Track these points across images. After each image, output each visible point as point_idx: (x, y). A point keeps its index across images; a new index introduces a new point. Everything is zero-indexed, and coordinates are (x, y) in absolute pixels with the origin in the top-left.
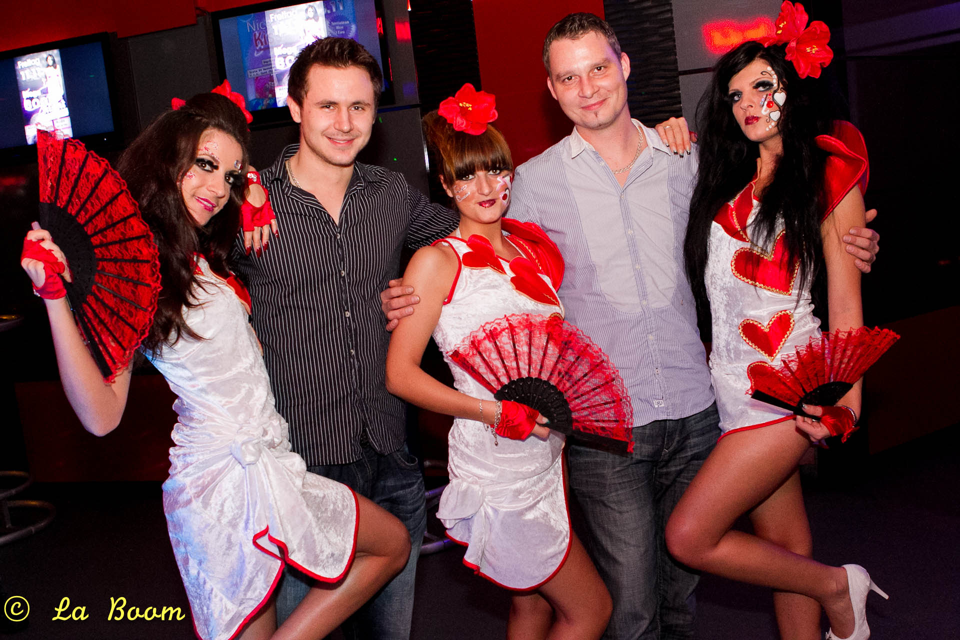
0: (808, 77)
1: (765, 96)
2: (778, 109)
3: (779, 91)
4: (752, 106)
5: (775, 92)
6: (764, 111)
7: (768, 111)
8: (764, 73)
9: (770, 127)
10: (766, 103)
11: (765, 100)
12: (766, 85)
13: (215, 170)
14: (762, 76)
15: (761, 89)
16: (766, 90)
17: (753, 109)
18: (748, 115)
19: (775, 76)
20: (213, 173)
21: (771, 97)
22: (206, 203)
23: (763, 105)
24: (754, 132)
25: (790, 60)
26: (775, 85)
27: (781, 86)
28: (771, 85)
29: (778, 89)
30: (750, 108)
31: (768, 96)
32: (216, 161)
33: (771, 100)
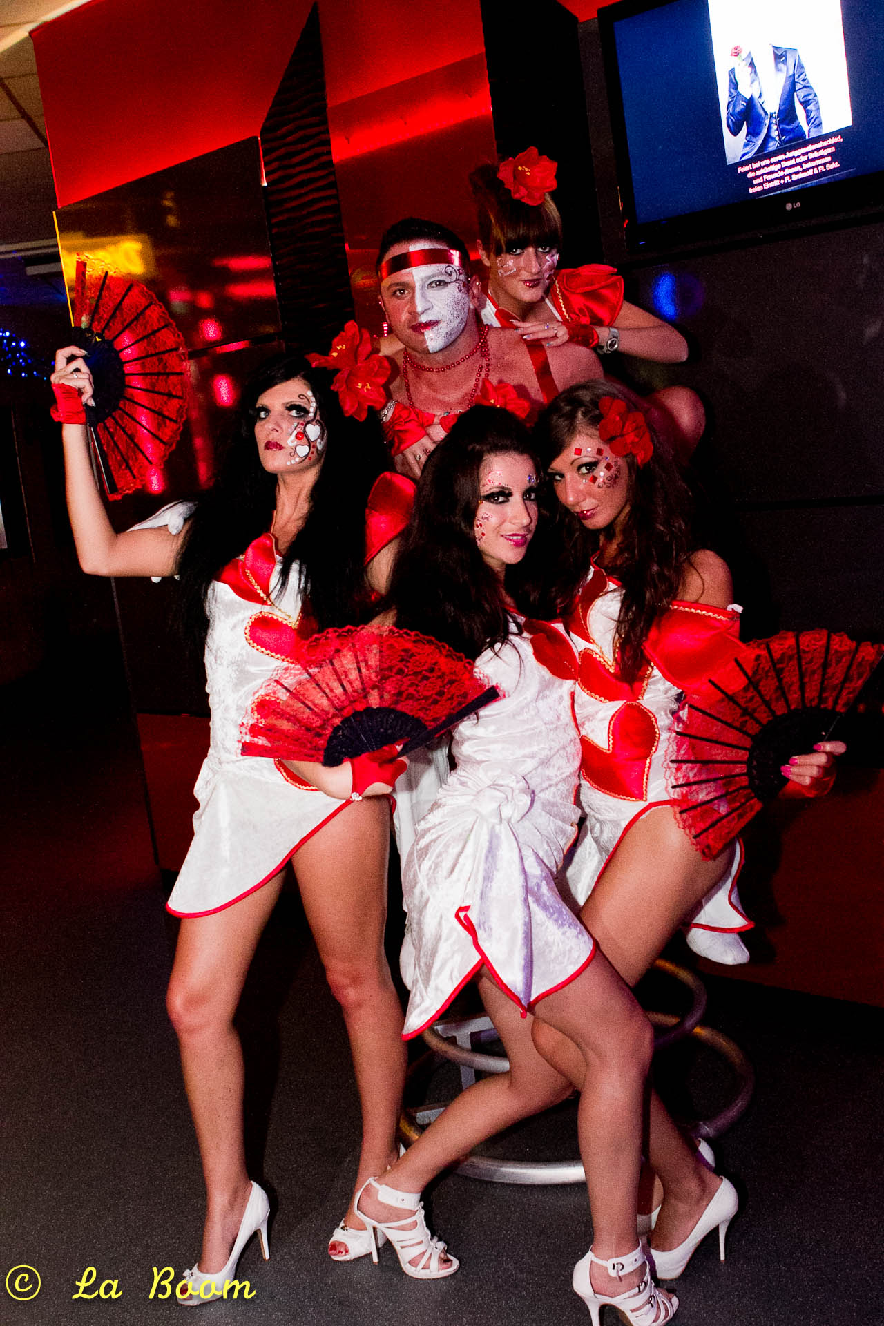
0: (351, 417)
1: (295, 424)
2: (307, 443)
3: (314, 423)
4: (277, 431)
5: (309, 422)
6: (291, 442)
7: (295, 443)
8: (301, 397)
9: (293, 462)
10: (295, 433)
11: (295, 429)
12: (302, 411)
13: (510, 498)
14: (298, 399)
15: (294, 413)
16: (299, 417)
17: (277, 433)
18: (270, 438)
19: (314, 404)
20: (509, 503)
21: (303, 427)
22: (515, 538)
23: (291, 434)
24: (273, 462)
25: (336, 390)
26: (311, 415)
27: (318, 417)
28: (307, 412)
29: (313, 420)
30: (275, 432)
31: (300, 425)
32: (507, 488)
33: (302, 431)
